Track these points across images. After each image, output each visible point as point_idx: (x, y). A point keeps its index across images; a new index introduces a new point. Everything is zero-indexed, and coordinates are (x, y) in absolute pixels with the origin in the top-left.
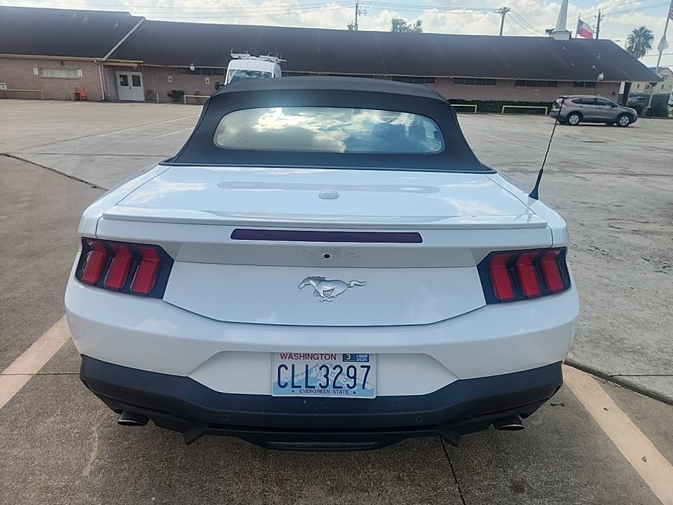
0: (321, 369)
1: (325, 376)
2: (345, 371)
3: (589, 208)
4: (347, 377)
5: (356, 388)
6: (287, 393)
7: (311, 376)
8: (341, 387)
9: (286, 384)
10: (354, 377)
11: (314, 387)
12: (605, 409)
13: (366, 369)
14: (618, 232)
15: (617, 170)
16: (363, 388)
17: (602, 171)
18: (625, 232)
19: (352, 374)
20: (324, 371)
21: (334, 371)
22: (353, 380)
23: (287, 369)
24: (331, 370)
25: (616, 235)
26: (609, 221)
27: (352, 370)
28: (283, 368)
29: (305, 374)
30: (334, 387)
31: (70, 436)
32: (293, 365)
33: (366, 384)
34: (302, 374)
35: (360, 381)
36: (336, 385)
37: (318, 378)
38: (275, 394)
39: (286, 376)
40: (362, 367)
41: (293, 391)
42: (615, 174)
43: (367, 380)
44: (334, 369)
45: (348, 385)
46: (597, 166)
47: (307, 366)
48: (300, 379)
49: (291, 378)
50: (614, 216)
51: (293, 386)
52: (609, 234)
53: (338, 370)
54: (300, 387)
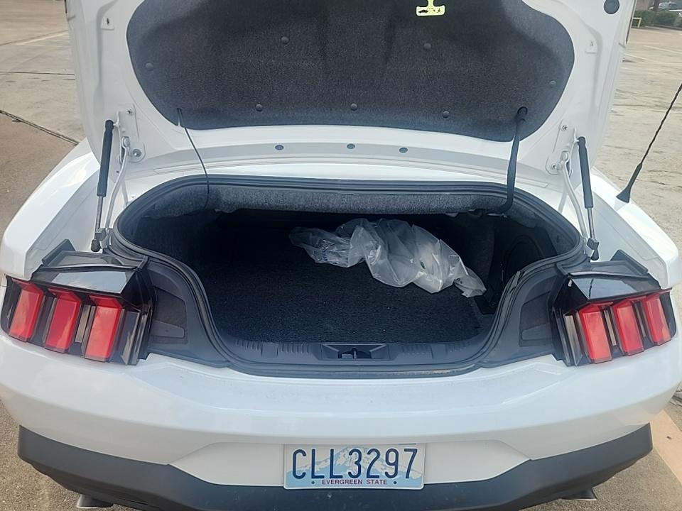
0: (350, 454)
1: (356, 463)
2: (383, 456)
3: (625, 154)
4: (385, 463)
5: (397, 477)
6: (306, 484)
7: (338, 463)
8: (378, 477)
9: (304, 474)
10: (396, 464)
11: (341, 477)
12: (668, 437)
13: (412, 453)
14: (663, 189)
15: (651, 101)
16: (407, 477)
17: (635, 102)
18: (671, 189)
19: (392, 460)
20: (355, 456)
21: (369, 456)
22: (394, 467)
23: (304, 455)
24: (364, 455)
25: (660, 193)
26: (650, 174)
27: (392, 455)
28: (299, 455)
29: (329, 461)
30: (368, 476)
31: (12, 493)
32: (314, 451)
33: (411, 472)
34: (326, 461)
35: (403, 468)
36: (371, 474)
37: (347, 465)
38: (289, 487)
39: (304, 464)
40: (405, 450)
41: (313, 483)
42: (650, 107)
43: (412, 467)
44: (369, 453)
45: (386, 473)
46: (628, 95)
47: (332, 451)
48: (322, 467)
49: (311, 466)
50: (655, 167)
51: (313, 476)
52: (653, 192)
53: (374, 455)
54: (323, 477)
